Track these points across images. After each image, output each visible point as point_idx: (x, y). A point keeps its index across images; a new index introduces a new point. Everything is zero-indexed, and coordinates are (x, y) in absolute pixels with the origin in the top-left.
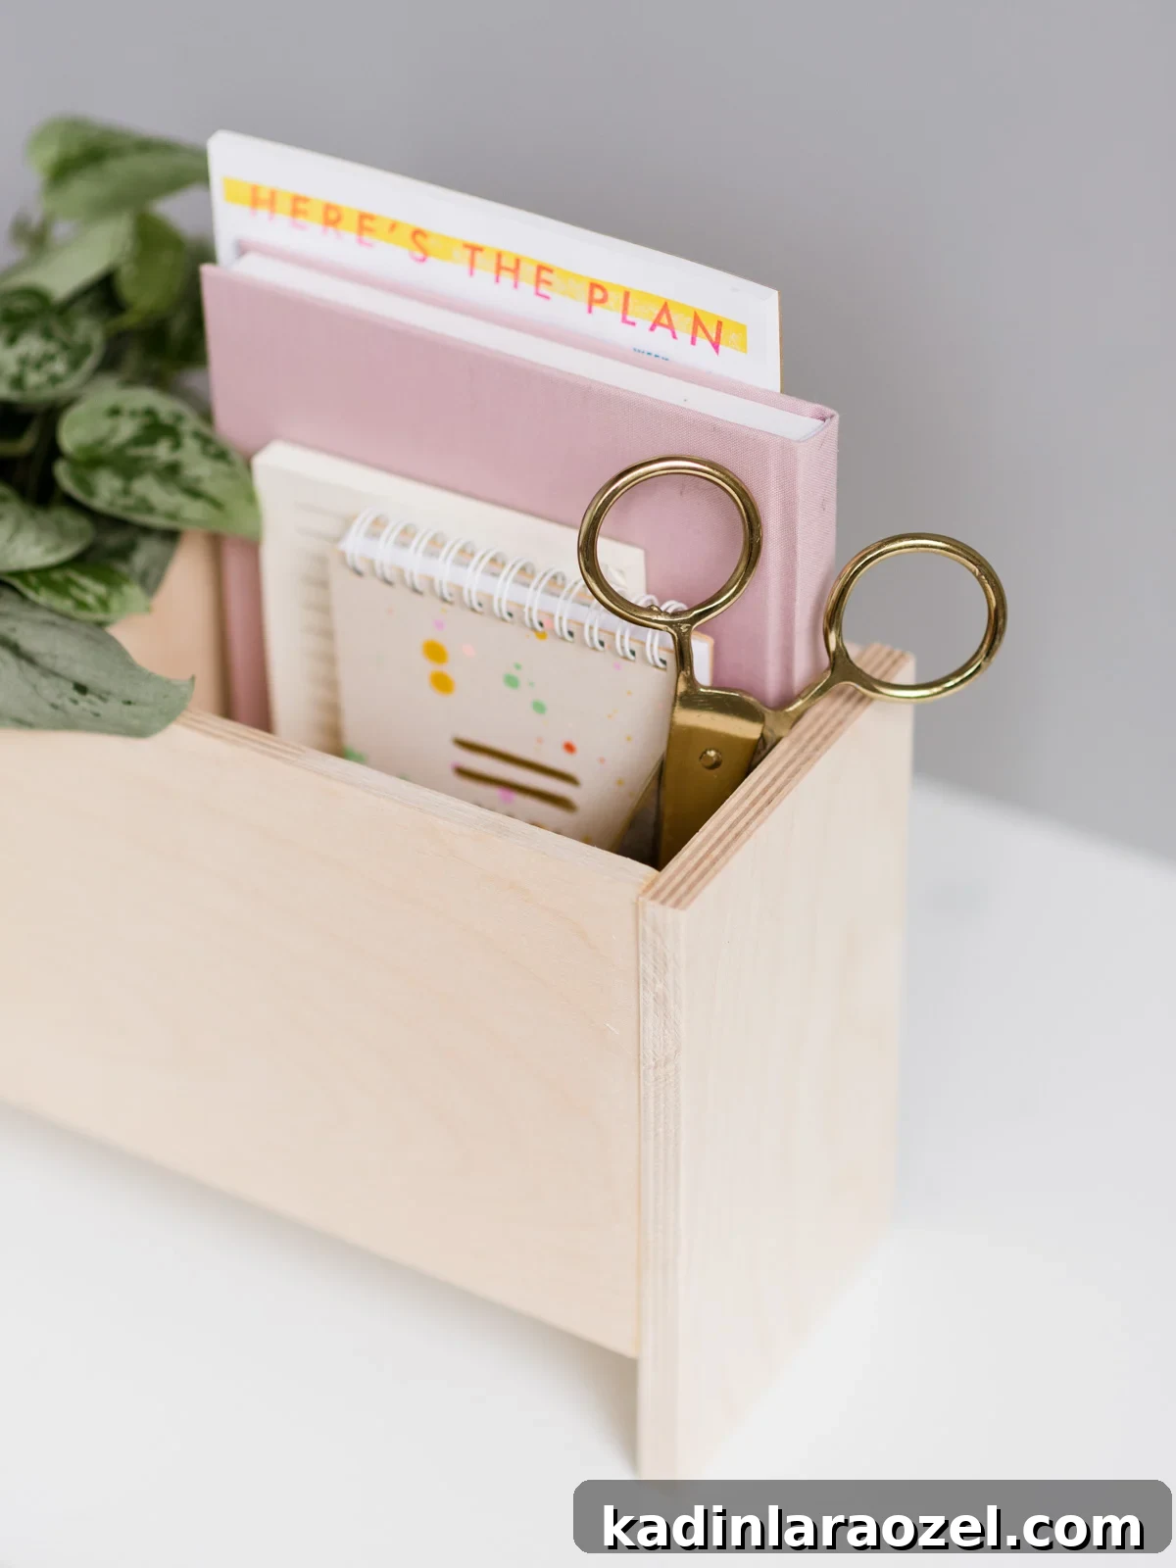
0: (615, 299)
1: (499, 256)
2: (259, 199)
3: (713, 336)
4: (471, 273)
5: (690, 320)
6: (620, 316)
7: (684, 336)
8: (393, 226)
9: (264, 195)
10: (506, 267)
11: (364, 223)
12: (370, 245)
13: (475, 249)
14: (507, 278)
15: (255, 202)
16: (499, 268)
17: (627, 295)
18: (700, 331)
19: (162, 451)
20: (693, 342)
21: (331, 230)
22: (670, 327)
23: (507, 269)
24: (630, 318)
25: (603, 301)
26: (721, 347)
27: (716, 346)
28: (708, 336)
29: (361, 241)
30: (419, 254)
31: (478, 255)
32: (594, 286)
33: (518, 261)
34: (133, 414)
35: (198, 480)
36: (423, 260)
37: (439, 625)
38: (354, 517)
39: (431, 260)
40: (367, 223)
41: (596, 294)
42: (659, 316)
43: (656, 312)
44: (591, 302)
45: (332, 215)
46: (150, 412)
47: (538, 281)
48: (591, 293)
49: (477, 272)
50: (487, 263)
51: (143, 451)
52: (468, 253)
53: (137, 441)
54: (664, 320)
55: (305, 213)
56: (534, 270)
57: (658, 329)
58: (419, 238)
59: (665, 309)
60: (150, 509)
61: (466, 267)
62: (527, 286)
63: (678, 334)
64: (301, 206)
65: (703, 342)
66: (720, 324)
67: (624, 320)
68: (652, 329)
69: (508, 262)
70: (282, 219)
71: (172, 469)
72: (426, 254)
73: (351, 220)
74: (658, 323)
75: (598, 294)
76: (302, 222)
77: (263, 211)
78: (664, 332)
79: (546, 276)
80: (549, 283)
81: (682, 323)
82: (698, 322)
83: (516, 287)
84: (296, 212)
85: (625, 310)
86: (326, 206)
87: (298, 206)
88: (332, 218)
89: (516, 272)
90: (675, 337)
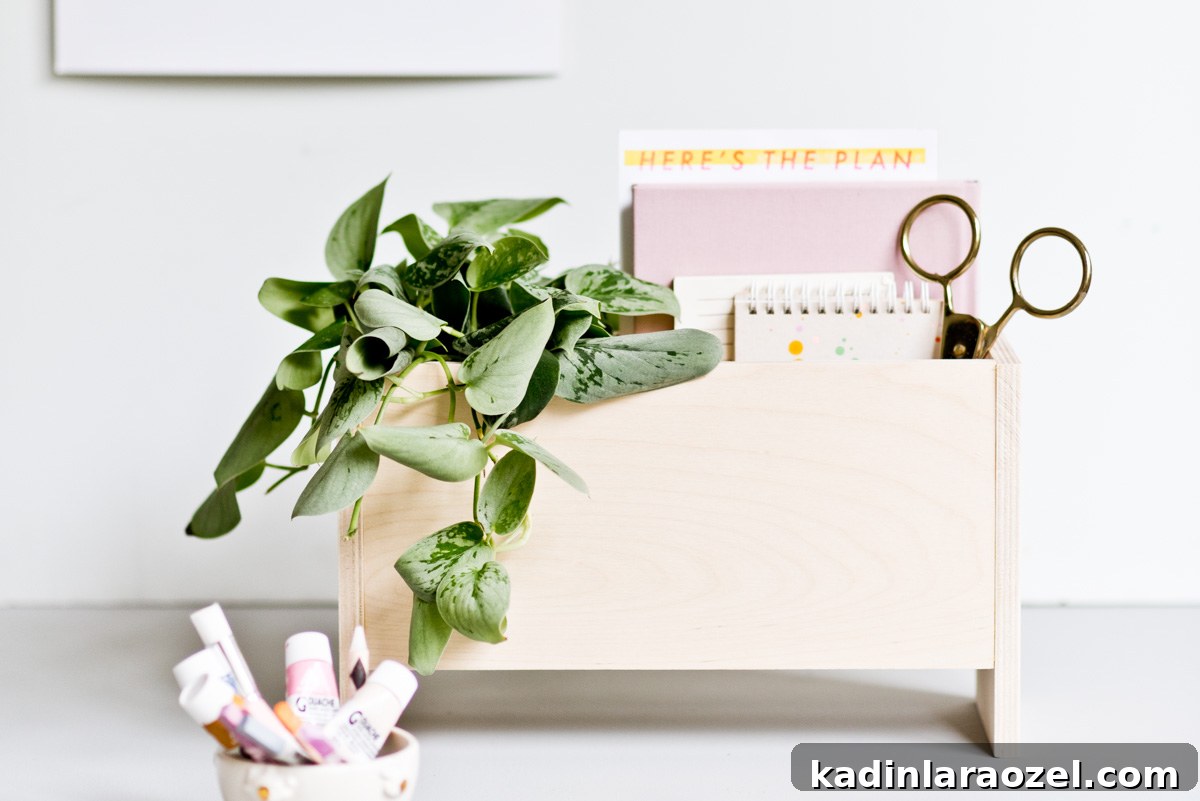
0: (851, 156)
1: (784, 153)
2: (646, 158)
3: (906, 159)
4: (768, 167)
5: (893, 156)
6: (853, 166)
7: (890, 165)
8: (723, 154)
9: (648, 156)
11: (706, 157)
12: (708, 168)
13: (769, 153)
14: (788, 164)
15: (643, 160)
16: (784, 159)
17: (857, 153)
18: (899, 161)
19: (621, 285)
20: (895, 167)
21: (686, 166)
22: (882, 163)
23: (788, 159)
24: (859, 165)
25: (844, 160)
26: (911, 165)
27: (908, 165)
28: (903, 161)
29: (703, 168)
30: (737, 165)
31: (772, 156)
32: (839, 153)
33: (795, 154)
36: (740, 168)
37: (799, 329)
39: (746, 167)
40: (708, 156)
41: (841, 156)
42: (876, 159)
43: (874, 156)
44: (838, 161)
47: (807, 159)
48: (838, 156)
49: (771, 165)
50: (776, 158)
51: (611, 288)
52: (766, 156)
53: (604, 284)
54: (878, 160)
55: (671, 160)
56: (804, 154)
57: (874, 166)
58: (739, 156)
59: (879, 154)
61: (765, 164)
62: (799, 165)
63: (886, 165)
64: (670, 157)
65: (901, 165)
66: (910, 153)
67: (856, 167)
68: (871, 167)
69: (789, 155)
70: (658, 167)
71: (630, 292)
72: (741, 163)
73: (698, 157)
74: (875, 162)
75: (842, 157)
76: (669, 165)
77: (647, 166)
78: (878, 168)
79: (810, 156)
80: (812, 160)
81: (888, 158)
82: (897, 155)
83: (793, 167)
84: (666, 160)
85: (856, 161)
86: (685, 153)
87: (667, 157)
88: (687, 158)
89: (794, 159)
90: (884, 168)
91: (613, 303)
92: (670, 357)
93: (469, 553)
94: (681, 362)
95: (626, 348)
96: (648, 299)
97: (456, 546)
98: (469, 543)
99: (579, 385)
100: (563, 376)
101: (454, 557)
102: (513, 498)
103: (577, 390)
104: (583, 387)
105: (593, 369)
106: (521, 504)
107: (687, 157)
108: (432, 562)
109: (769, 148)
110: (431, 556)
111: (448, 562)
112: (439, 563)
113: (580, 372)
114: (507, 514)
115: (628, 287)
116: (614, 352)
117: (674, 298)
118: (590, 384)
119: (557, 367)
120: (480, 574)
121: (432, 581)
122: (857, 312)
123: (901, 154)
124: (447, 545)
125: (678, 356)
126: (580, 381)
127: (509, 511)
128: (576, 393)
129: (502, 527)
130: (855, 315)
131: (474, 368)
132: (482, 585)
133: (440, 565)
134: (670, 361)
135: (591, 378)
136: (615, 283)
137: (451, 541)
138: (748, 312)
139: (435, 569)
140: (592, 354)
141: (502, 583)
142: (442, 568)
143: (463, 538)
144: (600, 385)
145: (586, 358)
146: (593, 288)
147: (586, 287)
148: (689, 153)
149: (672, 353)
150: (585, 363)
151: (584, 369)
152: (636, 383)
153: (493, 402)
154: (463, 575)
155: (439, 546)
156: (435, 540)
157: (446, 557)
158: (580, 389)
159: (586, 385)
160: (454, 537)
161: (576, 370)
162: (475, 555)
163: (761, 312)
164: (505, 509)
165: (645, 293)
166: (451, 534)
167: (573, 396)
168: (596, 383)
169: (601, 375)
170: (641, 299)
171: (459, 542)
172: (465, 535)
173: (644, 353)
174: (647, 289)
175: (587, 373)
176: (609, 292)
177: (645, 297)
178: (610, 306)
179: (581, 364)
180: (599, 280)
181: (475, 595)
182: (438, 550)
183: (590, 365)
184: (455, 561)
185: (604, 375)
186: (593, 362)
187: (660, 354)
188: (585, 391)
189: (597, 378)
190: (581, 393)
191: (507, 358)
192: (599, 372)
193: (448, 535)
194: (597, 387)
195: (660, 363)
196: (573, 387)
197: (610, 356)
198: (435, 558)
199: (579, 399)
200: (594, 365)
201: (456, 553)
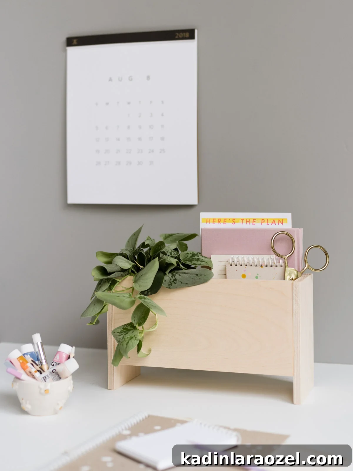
0: (266, 221)
2: (208, 221)
3: (282, 222)
7: (277, 224)
8: (230, 220)
9: (208, 220)
10: (248, 221)
11: (225, 220)
12: (226, 224)
13: (243, 220)
14: (248, 223)
16: (247, 221)
17: (268, 220)
18: (280, 222)
19: (196, 257)
20: (278, 224)
21: (219, 223)
22: (275, 223)
24: (268, 224)
25: (264, 222)
26: (283, 224)
27: (282, 224)
28: (281, 222)
29: (224, 223)
30: (234, 223)
32: (262, 220)
34: (191, 253)
37: (245, 271)
41: (263, 221)
42: (273, 222)
43: (273, 221)
44: (262, 222)
46: (193, 253)
47: (253, 222)
48: (262, 221)
49: (243, 223)
50: (245, 221)
53: (191, 257)
54: (274, 222)
55: (215, 221)
56: (252, 220)
58: (234, 220)
59: (274, 220)
60: (196, 264)
61: (241, 223)
62: (251, 223)
63: (276, 224)
65: (280, 224)
66: (283, 220)
67: (267, 224)
68: (272, 224)
69: (248, 220)
70: (211, 223)
71: (198, 259)
72: (235, 223)
73: (222, 221)
74: (273, 223)
77: (208, 223)
78: (274, 224)
79: (254, 220)
80: (255, 222)
81: (277, 222)
84: (213, 221)
85: (267, 223)
86: (219, 219)
89: (249, 221)
90: (275, 224)
91: (193, 262)
92: (196, 276)
93: (131, 331)
94: (200, 278)
95: (185, 273)
96: (203, 261)
97: (128, 329)
98: (132, 328)
99: (170, 284)
100: (165, 281)
101: (127, 332)
102: (143, 316)
103: (169, 285)
104: (171, 284)
105: (174, 279)
106: (146, 318)
107: (219, 220)
108: (120, 333)
109: (243, 218)
110: (121, 331)
111: (125, 333)
112: (122, 333)
113: (171, 279)
114: (141, 320)
115: (198, 258)
117: (211, 262)
118: (173, 283)
119: (163, 278)
120: (131, 338)
121: (120, 339)
122: (261, 266)
123: (280, 220)
124: (126, 329)
125: (199, 276)
126: (170, 282)
127: (142, 320)
128: (169, 286)
129: (140, 325)
130: (261, 267)
131: (137, 277)
132: (130, 342)
133: (123, 334)
134: (196, 277)
135: (173, 281)
136: (195, 256)
137: (127, 327)
138: (230, 265)
139: (121, 335)
140: (175, 275)
142: (123, 335)
143: (130, 327)
144: (176, 284)
146: (188, 258)
147: (186, 257)
148: (220, 219)
149: (197, 275)
150: (172, 277)
152: (186, 283)
153: (140, 287)
154: (128, 338)
155: (123, 329)
157: (125, 332)
158: (170, 285)
159: (172, 284)
160: (128, 326)
161: (169, 279)
162: (133, 332)
163: (234, 266)
164: (141, 319)
165: (202, 260)
166: (127, 325)
167: (168, 287)
168: (175, 283)
169: (176, 281)
170: (201, 261)
171: (129, 328)
172: (131, 326)
173: (189, 275)
174: (203, 258)
175: (172, 280)
176: (193, 259)
177: (202, 261)
178: (192, 263)
179: (171, 278)
180: (190, 255)
181: (127, 344)
182: (123, 330)
183: (174, 278)
184: (127, 333)
185: (177, 281)
186: (175, 277)
187: (194, 275)
188: (171, 285)
189: (175, 282)
190: (170, 286)
191: (145, 274)
192: (176, 280)
193: (126, 326)
194: (175, 284)
195: (193, 278)
196: (168, 284)
197: (180, 275)
198: (121, 332)
199: (169, 288)
200: (175, 278)
201: (128, 331)
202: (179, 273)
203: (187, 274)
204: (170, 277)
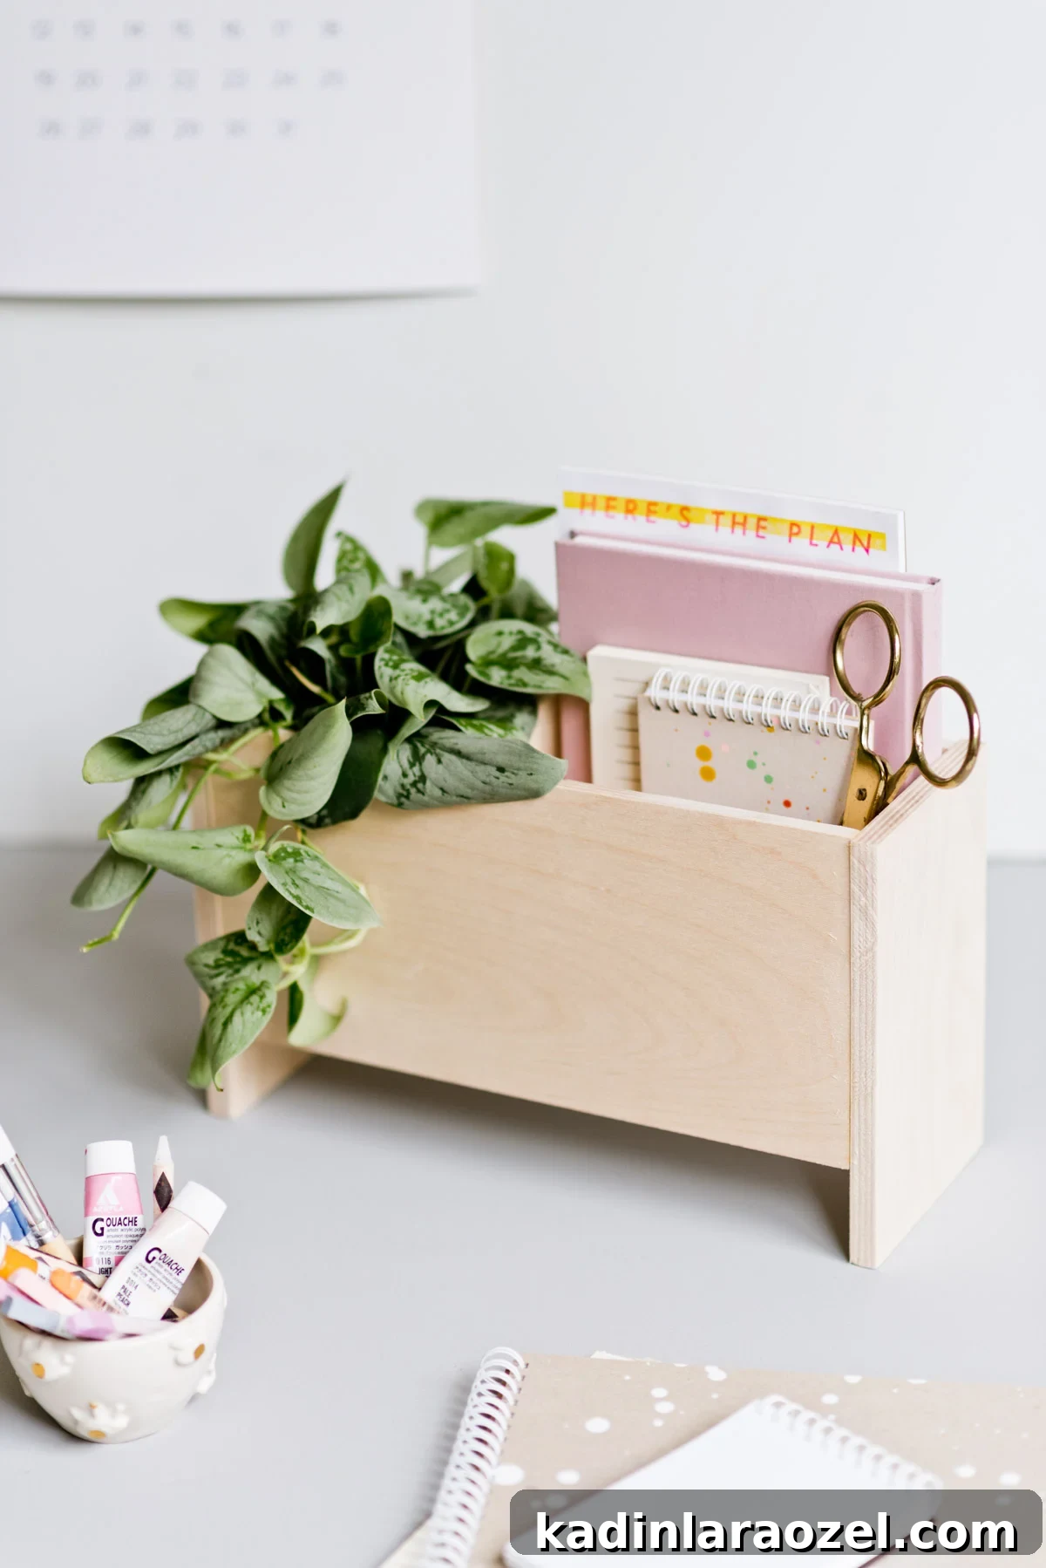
0: (806, 531)
1: (734, 516)
2: (586, 504)
3: (865, 544)
4: (717, 529)
5: (851, 536)
6: (808, 540)
7: (848, 546)
8: (669, 507)
9: (589, 500)
10: (739, 522)
12: (654, 522)
13: (718, 514)
14: (739, 529)
15: (583, 504)
16: (734, 523)
17: (813, 528)
18: (858, 543)
19: (530, 652)
20: (853, 550)
21: (630, 516)
22: (839, 543)
23: (739, 524)
24: (815, 542)
25: (797, 534)
26: (871, 550)
27: (867, 551)
28: (862, 544)
29: (648, 521)
30: (684, 523)
31: (721, 517)
32: (793, 524)
33: (745, 518)
34: (511, 633)
35: (553, 666)
36: (687, 526)
37: (707, 734)
38: (651, 680)
39: (692, 526)
40: (652, 508)
41: (794, 528)
42: (832, 538)
43: (831, 535)
44: (791, 535)
45: (631, 506)
46: (520, 632)
47: (758, 527)
48: (791, 529)
49: (720, 527)
50: (726, 521)
51: (519, 654)
52: (714, 516)
53: (514, 648)
54: (836, 540)
55: (614, 508)
56: (755, 521)
57: (832, 546)
58: (685, 512)
59: (836, 532)
60: (525, 685)
61: (713, 527)
62: (751, 533)
63: (844, 546)
64: (612, 503)
65: (860, 549)
66: (869, 536)
67: (811, 544)
68: (828, 546)
69: (739, 519)
70: (600, 513)
71: (536, 664)
72: (688, 521)
73: (642, 507)
74: (831, 542)
75: (795, 530)
76: (611, 512)
77: (588, 511)
78: (835, 547)
79: (763, 523)
80: (764, 528)
81: (847, 540)
82: (856, 537)
83: (744, 533)
84: (608, 507)
85: (811, 536)
86: (627, 501)
87: (610, 503)
88: (630, 508)
89: (744, 524)
90: (842, 548)
92: (498, 774)
93: (251, 966)
94: (507, 780)
95: (460, 753)
97: (236, 955)
99: (401, 790)
100: (385, 778)
101: (237, 966)
103: (399, 796)
104: (405, 793)
105: (418, 773)
108: (214, 968)
109: (719, 509)
110: (215, 961)
111: (230, 971)
112: (221, 970)
113: (405, 775)
114: (285, 934)
115: (539, 656)
116: (447, 757)
117: (585, 674)
118: (413, 791)
119: (378, 767)
120: (248, 994)
122: (766, 726)
123: (858, 533)
124: (231, 952)
125: (506, 774)
126: (403, 786)
127: (288, 931)
128: (398, 798)
129: (280, 947)
131: (275, 763)
132: (238, 1012)
133: (222, 973)
134: (498, 778)
135: (414, 784)
136: (528, 650)
137: (232, 947)
139: (218, 975)
140: (424, 755)
141: (260, 1013)
142: (224, 976)
144: (423, 794)
145: (417, 758)
146: (502, 652)
148: (632, 502)
149: (501, 770)
150: (412, 765)
151: (410, 773)
152: (462, 796)
153: (285, 805)
154: (237, 989)
155: (226, 952)
156: (222, 944)
157: (229, 965)
158: (402, 794)
159: (409, 793)
161: (400, 772)
162: (259, 968)
164: (284, 928)
165: (555, 668)
167: (395, 801)
168: (419, 791)
169: (424, 783)
170: (545, 672)
171: (244, 951)
173: (473, 764)
174: (556, 658)
175: (411, 778)
176: (514, 660)
177: (550, 672)
178: (511, 677)
179: (408, 766)
181: (226, 1022)
182: (221, 955)
183: (416, 769)
184: (237, 971)
185: (428, 783)
186: (420, 764)
187: (488, 768)
188: (407, 797)
189: (420, 786)
190: (403, 800)
192: (423, 778)
194: (420, 795)
195: (487, 778)
196: (395, 791)
197: (439, 761)
198: (217, 965)
199: (400, 805)
200: (421, 770)
201: (239, 963)
202: (438, 751)
203: (464, 761)
204: (406, 765)
